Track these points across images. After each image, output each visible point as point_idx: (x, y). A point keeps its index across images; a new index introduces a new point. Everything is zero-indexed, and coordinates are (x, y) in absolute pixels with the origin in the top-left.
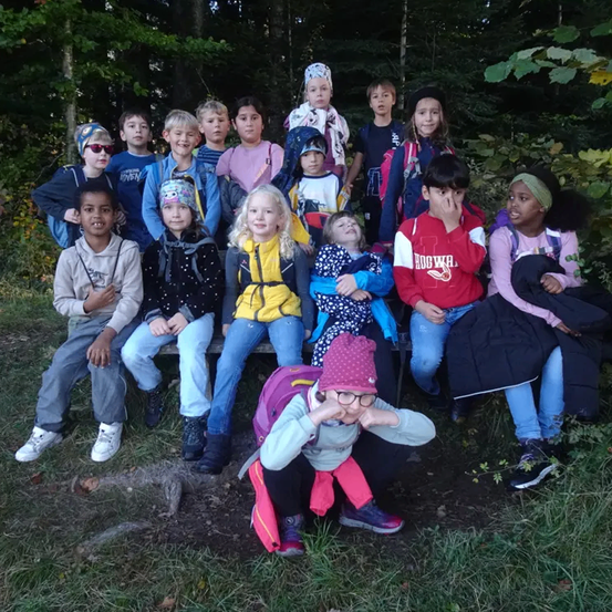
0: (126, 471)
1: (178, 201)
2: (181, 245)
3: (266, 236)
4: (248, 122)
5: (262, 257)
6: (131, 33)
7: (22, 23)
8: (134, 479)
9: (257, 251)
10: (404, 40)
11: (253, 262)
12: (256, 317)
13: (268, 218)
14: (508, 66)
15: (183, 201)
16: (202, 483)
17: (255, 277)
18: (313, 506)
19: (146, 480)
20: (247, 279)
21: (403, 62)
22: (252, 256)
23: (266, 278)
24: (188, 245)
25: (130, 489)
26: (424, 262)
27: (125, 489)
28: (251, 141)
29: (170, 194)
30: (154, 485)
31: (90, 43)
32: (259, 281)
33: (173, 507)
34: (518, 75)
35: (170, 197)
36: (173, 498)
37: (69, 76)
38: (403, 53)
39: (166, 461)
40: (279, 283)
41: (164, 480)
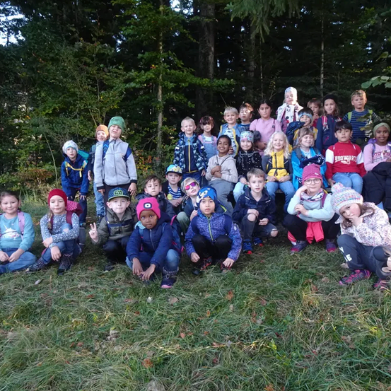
2: (247, 154)
3: (279, 150)
4: (264, 110)
5: (277, 158)
6: (189, 79)
7: (144, 77)
9: (275, 156)
10: (322, 76)
13: (281, 143)
14: (370, 83)
17: (274, 166)
18: (308, 236)
20: (271, 167)
21: (322, 87)
23: (278, 166)
26: (339, 158)
28: (266, 118)
31: (172, 84)
34: (374, 86)
35: (244, 138)
37: (160, 100)
38: (322, 82)
40: (283, 168)
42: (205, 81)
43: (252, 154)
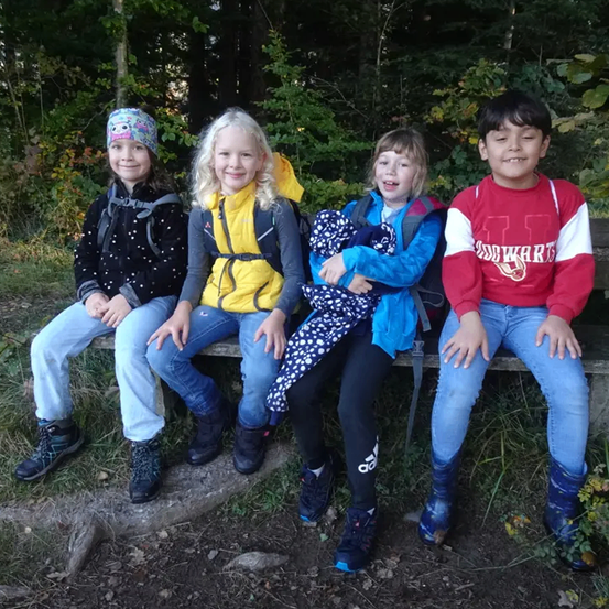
0: (32, 502)
1: (131, 137)
2: (132, 203)
5: (228, 216)
8: (38, 515)
9: (221, 208)
11: (217, 224)
12: (220, 305)
15: (138, 137)
16: (129, 527)
17: (222, 246)
19: (52, 518)
22: (216, 213)
23: (237, 248)
24: (141, 204)
25: (28, 529)
27: (22, 529)
29: (119, 127)
30: (61, 526)
32: (228, 252)
33: (73, 564)
35: (119, 130)
36: (77, 550)
39: (87, 492)
40: (255, 257)
41: (77, 519)
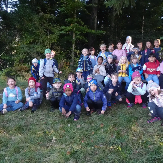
6: (86, 30)
7: (68, 29)
10: (143, 30)
21: (142, 35)
26: (149, 69)
31: (79, 32)
37: (74, 39)
38: (142, 33)
42: (93, 31)
43: (112, 65)
